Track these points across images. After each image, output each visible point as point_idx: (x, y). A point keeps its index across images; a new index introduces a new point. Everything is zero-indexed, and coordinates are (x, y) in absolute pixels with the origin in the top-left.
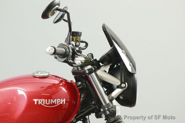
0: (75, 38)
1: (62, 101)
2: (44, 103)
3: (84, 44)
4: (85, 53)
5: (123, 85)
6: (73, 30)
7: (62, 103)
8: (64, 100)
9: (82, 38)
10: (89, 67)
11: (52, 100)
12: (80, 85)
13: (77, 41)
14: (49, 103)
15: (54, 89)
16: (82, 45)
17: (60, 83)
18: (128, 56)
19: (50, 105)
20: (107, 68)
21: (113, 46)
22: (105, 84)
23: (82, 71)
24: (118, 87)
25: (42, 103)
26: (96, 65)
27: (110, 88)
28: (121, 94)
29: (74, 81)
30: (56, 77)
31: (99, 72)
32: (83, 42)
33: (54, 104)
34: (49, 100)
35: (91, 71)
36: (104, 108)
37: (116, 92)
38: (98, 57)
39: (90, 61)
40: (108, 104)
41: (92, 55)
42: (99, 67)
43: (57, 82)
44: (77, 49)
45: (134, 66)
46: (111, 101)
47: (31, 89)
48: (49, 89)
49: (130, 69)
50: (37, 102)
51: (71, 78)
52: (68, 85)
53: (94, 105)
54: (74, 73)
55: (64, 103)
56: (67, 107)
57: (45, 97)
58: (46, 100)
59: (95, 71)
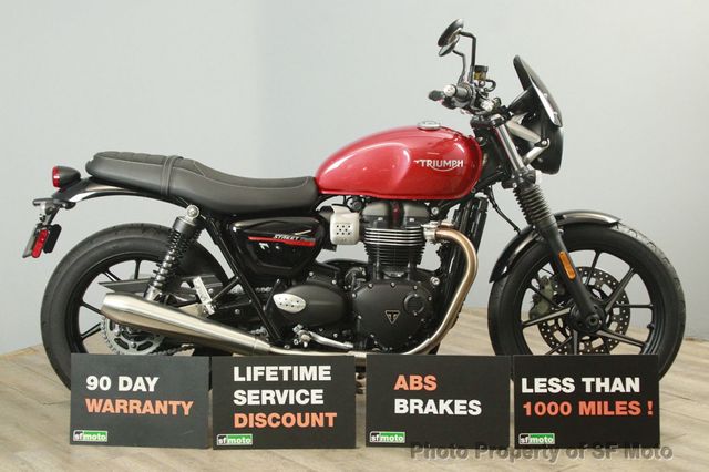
0: (478, 75)
1: (459, 164)
2: (434, 166)
3: (491, 84)
4: (492, 95)
5: (544, 143)
6: (476, 64)
7: (458, 166)
8: (462, 162)
9: (489, 76)
10: (498, 116)
11: (445, 161)
12: (482, 142)
13: (481, 79)
14: (441, 166)
15: (446, 146)
16: (489, 85)
17: (454, 138)
18: (550, 101)
19: (442, 168)
20: (520, 119)
21: (530, 88)
22: (517, 140)
23: (486, 122)
24: (536, 145)
25: (432, 165)
26: (506, 113)
27: (523, 146)
28: (540, 155)
29: (474, 136)
30: (447, 129)
31: (509, 124)
32: (489, 81)
33: (447, 167)
34: (441, 161)
35: (499, 122)
36: (516, 174)
37: (534, 153)
38: (506, 103)
39: (498, 109)
40: (522, 169)
41: (499, 100)
42: (509, 118)
43: (450, 137)
44: (482, 90)
45: (559, 117)
46: (526, 164)
47: (415, 145)
48: (439, 147)
49: (553, 119)
50: (425, 163)
51: (469, 132)
52: (467, 142)
53: (501, 170)
54: (473, 124)
55: (462, 166)
56: (463, 173)
57: (432, 158)
58: (438, 161)
59: (505, 122)
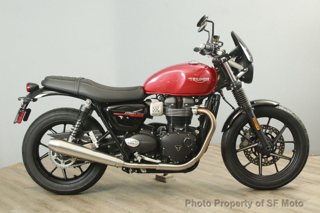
0: (215, 39)
1: (207, 79)
2: (196, 80)
3: (221, 44)
4: (221, 49)
5: (245, 69)
6: (214, 35)
7: (207, 80)
8: (208, 79)
9: (220, 40)
10: (224, 58)
11: (201, 78)
12: (217, 70)
13: (216, 41)
14: (199, 80)
15: (202, 71)
17: (205, 68)
18: (247, 50)
19: (200, 81)
20: (234, 59)
21: (239, 45)
22: (234, 69)
23: (219, 61)
24: (242, 71)
25: (195, 80)
26: (228, 57)
27: (236, 71)
28: (244, 75)
29: (214, 67)
30: (202, 64)
31: (229, 61)
32: (220, 42)
33: (202, 81)
34: (199, 78)
35: (225, 61)
36: (233, 84)
37: (241, 74)
38: (228, 52)
39: (224, 54)
40: (235, 81)
41: (225, 51)
42: (229, 59)
43: (203, 67)
44: (217, 46)
45: (252, 58)
46: (237, 79)
47: (188, 71)
48: (199, 72)
49: (249, 59)
50: (192, 79)
51: (211, 65)
52: (211, 70)
53: (226, 82)
54: (213, 62)
55: (209, 80)
56: (209, 83)
57: (195, 77)
58: (198, 78)
59: (227, 61)
